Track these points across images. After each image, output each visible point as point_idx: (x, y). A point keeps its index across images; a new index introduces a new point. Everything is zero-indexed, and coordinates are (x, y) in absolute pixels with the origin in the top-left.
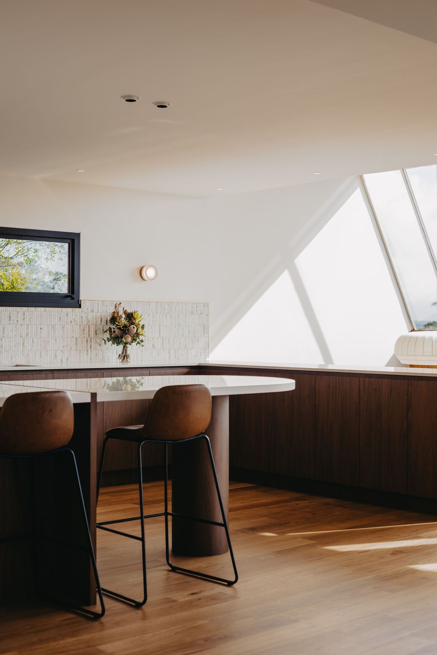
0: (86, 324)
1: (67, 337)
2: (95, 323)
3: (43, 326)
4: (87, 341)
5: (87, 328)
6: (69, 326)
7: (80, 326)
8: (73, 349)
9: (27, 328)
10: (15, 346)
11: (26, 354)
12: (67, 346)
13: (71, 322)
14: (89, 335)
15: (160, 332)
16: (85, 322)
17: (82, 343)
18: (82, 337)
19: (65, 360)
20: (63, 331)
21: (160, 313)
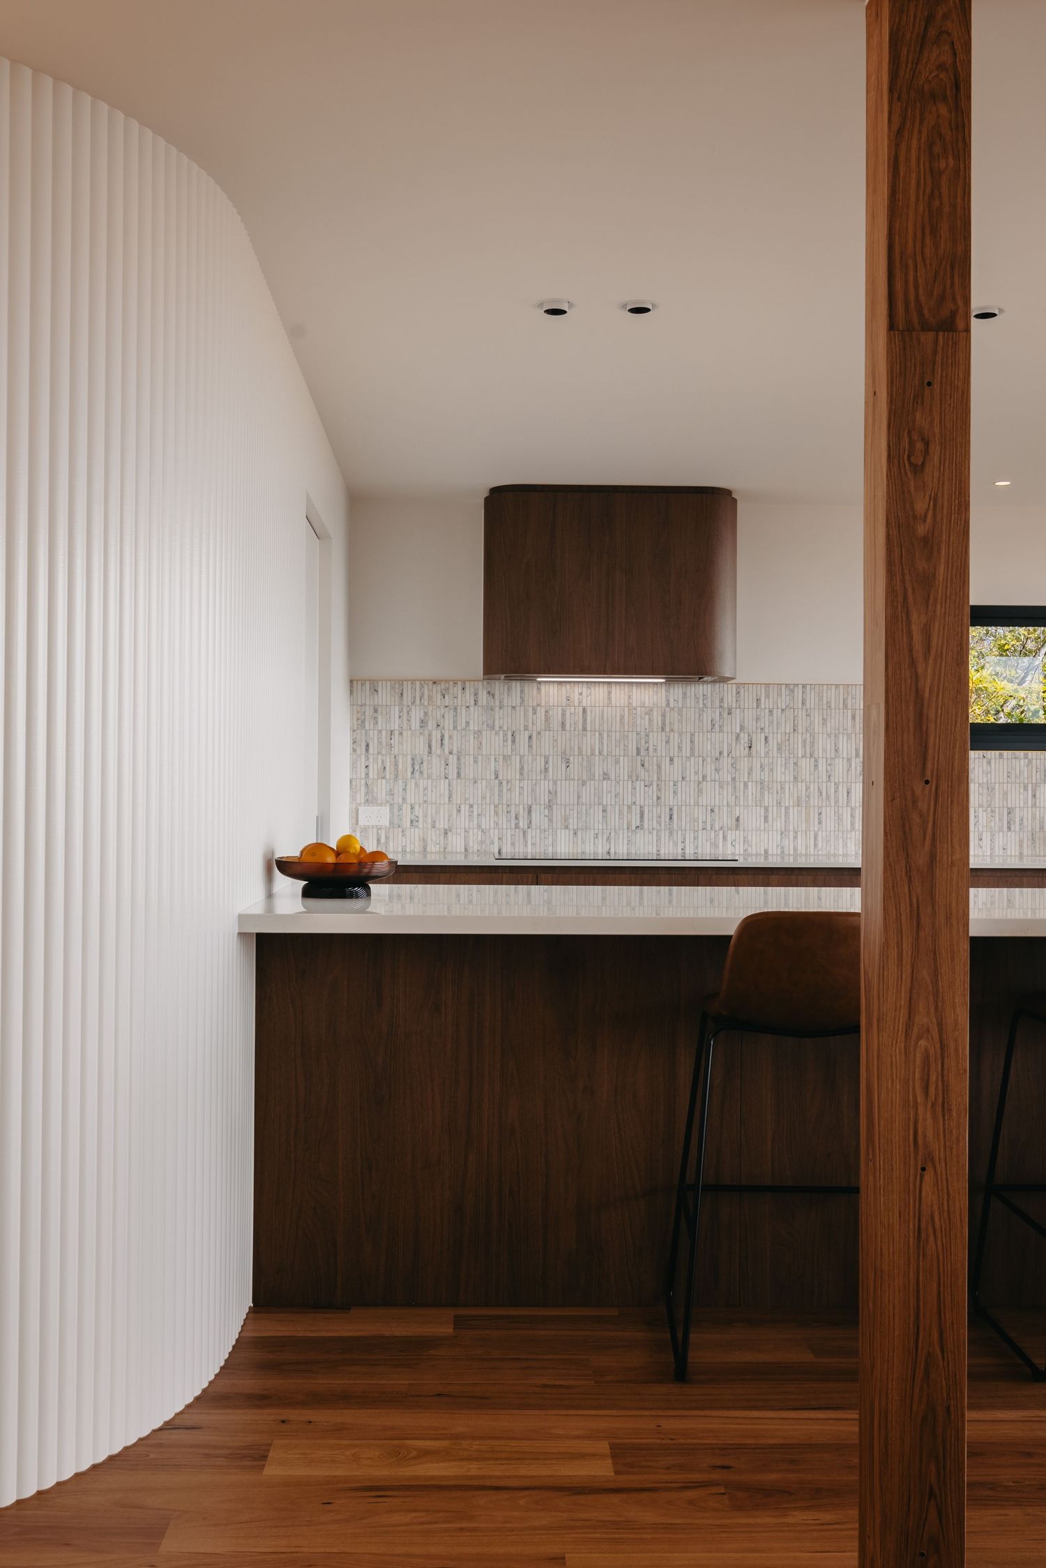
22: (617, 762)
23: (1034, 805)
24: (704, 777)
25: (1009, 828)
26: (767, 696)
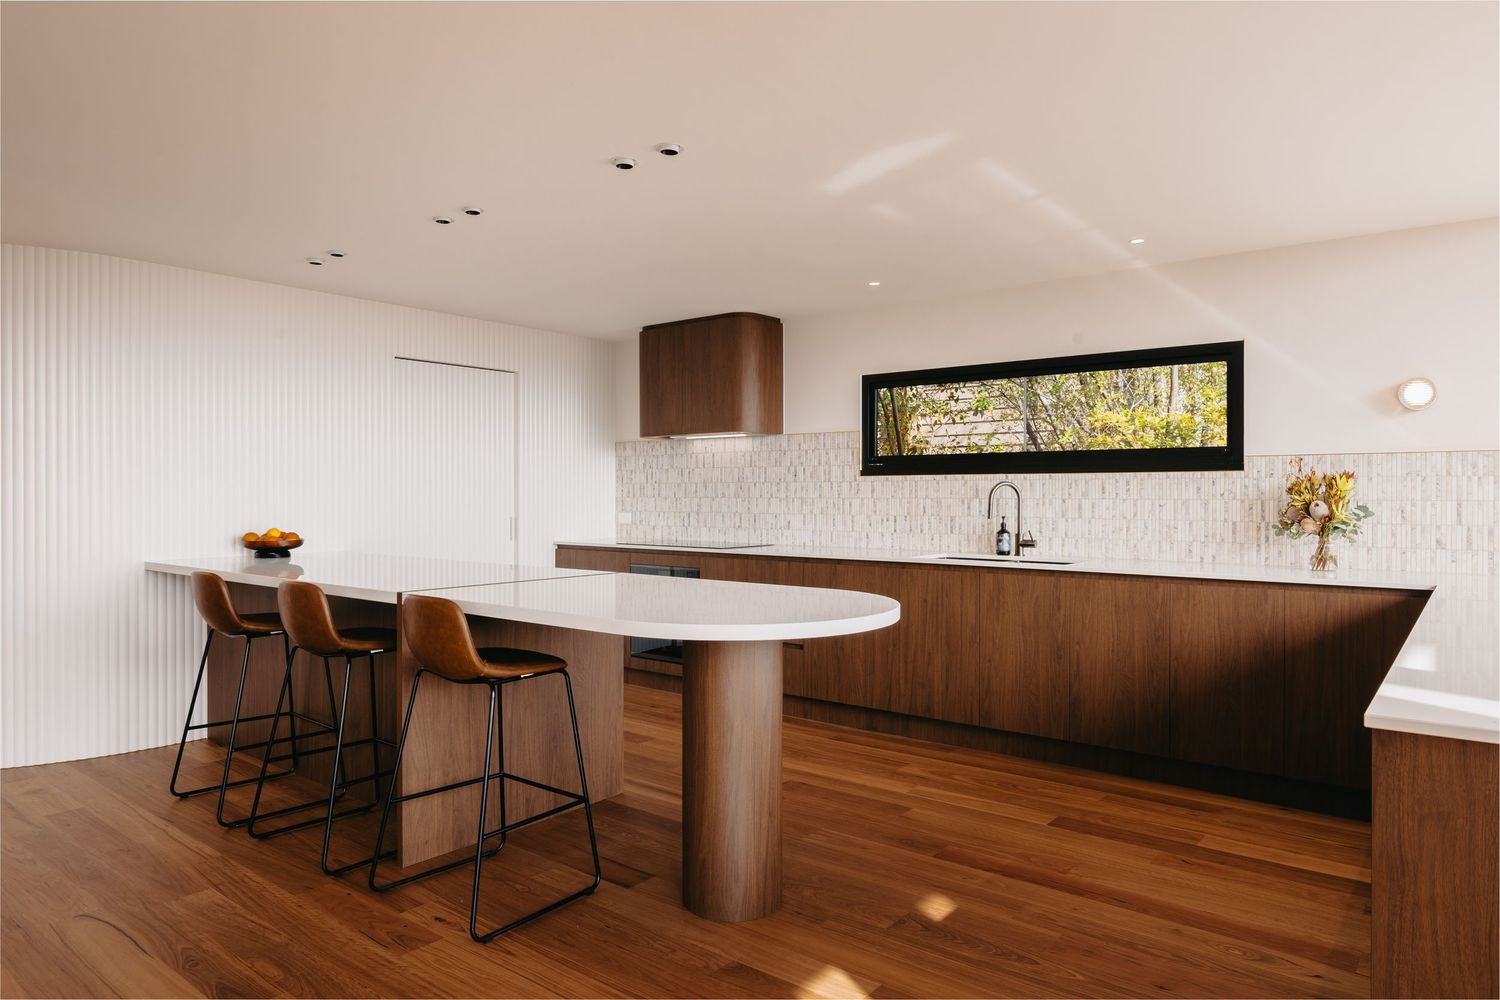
0: (1255, 497)
1: (1214, 520)
2: (1276, 496)
3: (1165, 501)
4: (1259, 528)
5: (1260, 508)
6: (1219, 502)
7: (1242, 502)
8: (1226, 540)
9: (1135, 505)
10: (1113, 532)
11: (1132, 546)
12: (1214, 535)
13: (1222, 495)
14: (1263, 518)
15: (1459, 515)
16: (1252, 493)
17: (1248, 532)
18: (1247, 519)
19: (1208, 559)
20: (1206, 510)
21: (1460, 474)
22: (729, 486)
23: (969, 515)
24: (772, 495)
25: (952, 532)
26: (804, 442)
